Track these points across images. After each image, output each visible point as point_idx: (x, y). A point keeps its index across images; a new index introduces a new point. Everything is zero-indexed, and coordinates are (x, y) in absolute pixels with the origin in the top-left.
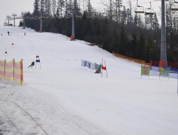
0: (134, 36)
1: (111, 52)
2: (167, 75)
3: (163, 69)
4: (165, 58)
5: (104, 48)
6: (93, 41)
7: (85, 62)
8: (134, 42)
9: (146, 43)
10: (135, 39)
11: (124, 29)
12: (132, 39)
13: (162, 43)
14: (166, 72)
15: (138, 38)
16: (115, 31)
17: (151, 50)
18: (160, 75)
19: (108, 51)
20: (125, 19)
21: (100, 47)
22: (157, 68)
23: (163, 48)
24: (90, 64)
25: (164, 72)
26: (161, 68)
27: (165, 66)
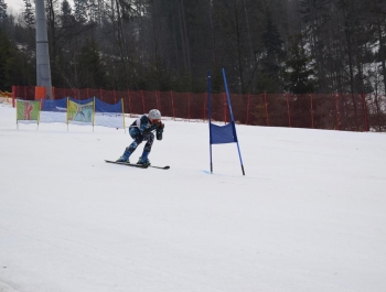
2: (89, 120)
3: (78, 105)
4: (47, 80)
13: (37, 45)
14: (86, 112)
17: (8, 61)
18: (69, 119)
23: (42, 57)
25: (82, 113)
26: (72, 104)
27: (48, 98)
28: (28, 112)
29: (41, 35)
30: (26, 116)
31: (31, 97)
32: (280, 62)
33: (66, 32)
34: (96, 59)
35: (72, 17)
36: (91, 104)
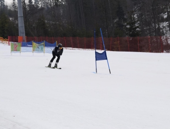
3: (37, 44)
4: (23, 33)
13: (19, 18)
17: (6, 25)
23: (21, 23)
25: (38, 47)
26: (34, 44)
27: (24, 41)
28: (16, 48)
29: (20, 14)
30: (15, 49)
31: (17, 41)
32: (124, 23)
33: (31, 12)
34: (44, 24)
35: (33, 5)
36: (43, 43)
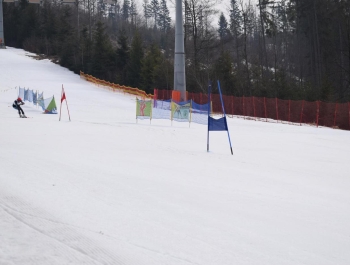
0: (123, 42)
1: (77, 72)
2: (186, 118)
3: (178, 106)
4: (182, 85)
5: (63, 64)
6: (41, 51)
7: (26, 92)
8: (122, 53)
9: (146, 54)
10: (124, 47)
11: (103, 27)
12: (120, 47)
13: (176, 55)
14: (182, 111)
15: (129, 46)
16: (85, 30)
17: (155, 68)
18: (173, 116)
19: (71, 70)
20: (104, 7)
21: (54, 62)
22: (166, 104)
23: (179, 66)
24: (35, 96)
25: (179, 111)
26: (174, 105)
28: (142, 110)
29: (179, 46)
35: (228, 31)
36: (188, 104)
